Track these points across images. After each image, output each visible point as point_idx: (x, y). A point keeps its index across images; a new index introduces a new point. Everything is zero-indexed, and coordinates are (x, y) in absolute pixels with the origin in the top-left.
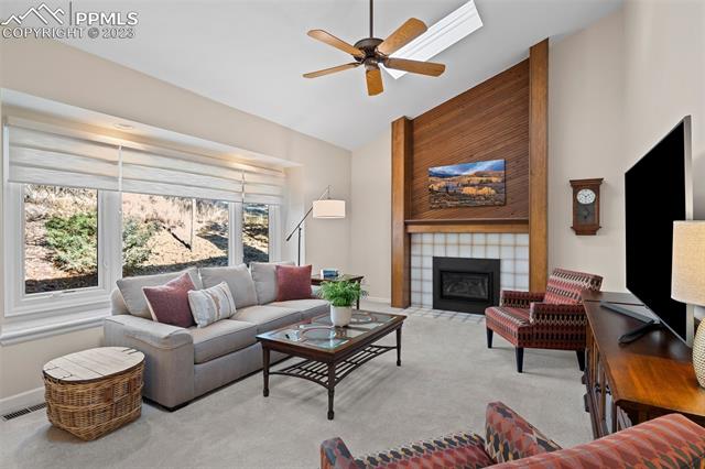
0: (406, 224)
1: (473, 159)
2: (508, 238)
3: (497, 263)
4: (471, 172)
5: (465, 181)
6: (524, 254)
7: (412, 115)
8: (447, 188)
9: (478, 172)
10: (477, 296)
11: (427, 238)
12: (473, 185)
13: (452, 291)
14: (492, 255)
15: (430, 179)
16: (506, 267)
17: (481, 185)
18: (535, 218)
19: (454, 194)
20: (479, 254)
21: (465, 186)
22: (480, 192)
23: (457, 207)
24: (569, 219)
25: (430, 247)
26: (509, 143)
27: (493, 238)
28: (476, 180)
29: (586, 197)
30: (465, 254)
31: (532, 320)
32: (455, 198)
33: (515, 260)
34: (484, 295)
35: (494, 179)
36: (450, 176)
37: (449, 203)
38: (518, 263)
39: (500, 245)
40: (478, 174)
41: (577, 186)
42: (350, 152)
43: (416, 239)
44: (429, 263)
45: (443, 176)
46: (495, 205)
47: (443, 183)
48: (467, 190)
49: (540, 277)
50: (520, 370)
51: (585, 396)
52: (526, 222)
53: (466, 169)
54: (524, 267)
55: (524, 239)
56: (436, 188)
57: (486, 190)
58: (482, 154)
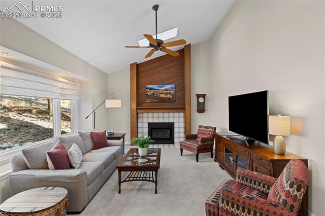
0: (137, 109)
1: (163, 83)
2: (176, 114)
3: (173, 124)
4: (163, 89)
5: (161, 92)
6: (182, 120)
7: (139, 62)
8: (154, 94)
9: (166, 89)
10: (165, 137)
11: (145, 115)
12: (164, 94)
13: (156, 136)
14: (171, 121)
15: (147, 90)
16: (176, 125)
17: (167, 94)
18: (187, 107)
19: (157, 97)
20: (166, 121)
21: (160, 94)
22: (167, 96)
23: (158, 102)
24: (196, 108)
25: (147, 119)
26: (177, 78)
27: (171, 114)
28: (165, 92)
29: (201, 100)
30: (161, 121)
31: (200, 144)
32: (157, 98)
33: (179, 122)
34: (168, 136)
35: (172, 92)
36: (154, 89)
37: (154, 101)
38: (180, 123)
39: (174, 117)
40: (166, 90)
41: (198, 96)
42: (107, 75)
43: (140, 115)
44: (146, 125)
45: (152, 89)
46: (172, 102)
47: (152, 92)
48: (162, 96)
49: (189, 128)
50: (197, 161)
51: (220, 166)
52: (184, 109)
53: (161, 87)
54: (182, 125)
55: (182, 115)
56: (149, 94)
57: (169, 96)
58: (167, 82)
